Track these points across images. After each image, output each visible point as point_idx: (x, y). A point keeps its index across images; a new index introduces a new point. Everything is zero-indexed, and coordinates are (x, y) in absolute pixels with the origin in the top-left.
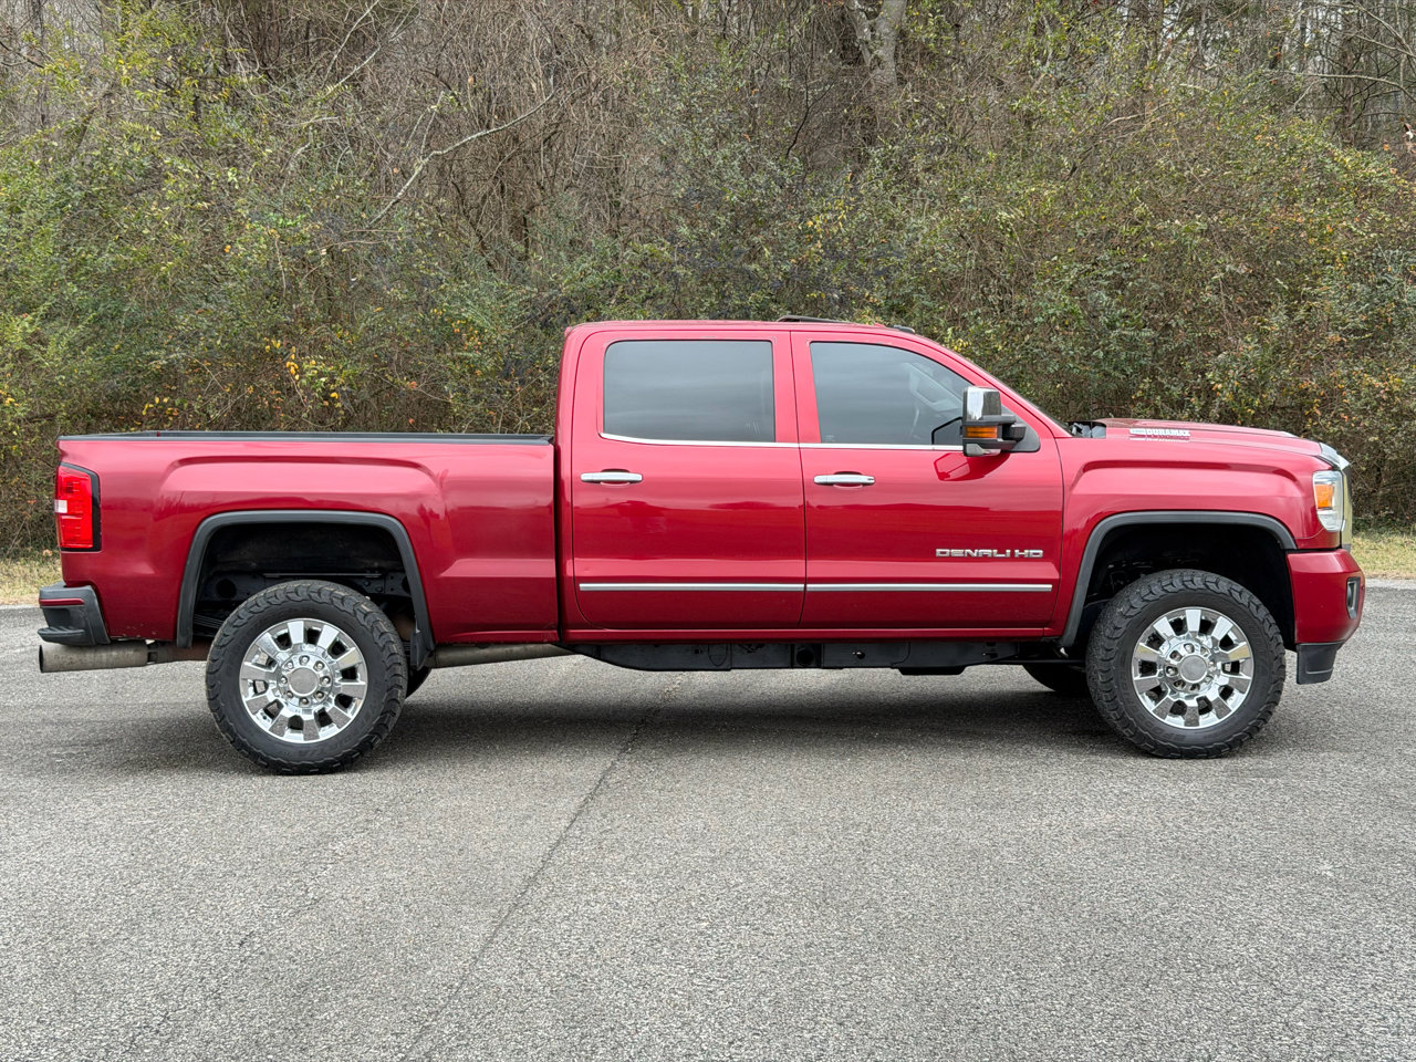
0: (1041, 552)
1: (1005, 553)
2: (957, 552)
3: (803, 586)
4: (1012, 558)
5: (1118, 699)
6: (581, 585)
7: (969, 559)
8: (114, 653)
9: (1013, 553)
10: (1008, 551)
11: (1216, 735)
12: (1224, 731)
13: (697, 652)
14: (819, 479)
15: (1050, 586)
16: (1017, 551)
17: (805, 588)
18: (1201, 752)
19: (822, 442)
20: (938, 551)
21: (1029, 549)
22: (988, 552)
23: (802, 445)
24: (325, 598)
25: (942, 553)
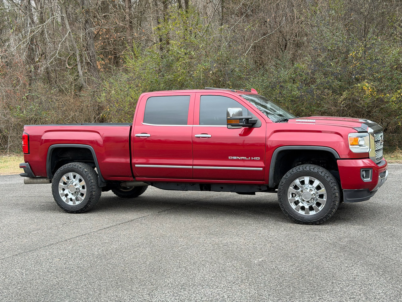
0: (259, 158)
1: (248, 158)
2: (235, 158)
3: (192, 167)
4: (251, 160)
5: (283, 204)
6: (136, 165)
7: (238, 160)
8: (41, 180)
9: (251, 158)
10: (249, 158)
11: (314, 217)
12: (317, 217)
13: (178, 185)
14: (196, 136)
15: (262, 169)
16: (252, 158)
17: (193, 167)
18: (309, 223)
19: (200, 125)
20: (229, 157)
21: (255, 157)
22: (244, 158)
23: (194, 126)
24: (76, 167)
25: (230, 158)
